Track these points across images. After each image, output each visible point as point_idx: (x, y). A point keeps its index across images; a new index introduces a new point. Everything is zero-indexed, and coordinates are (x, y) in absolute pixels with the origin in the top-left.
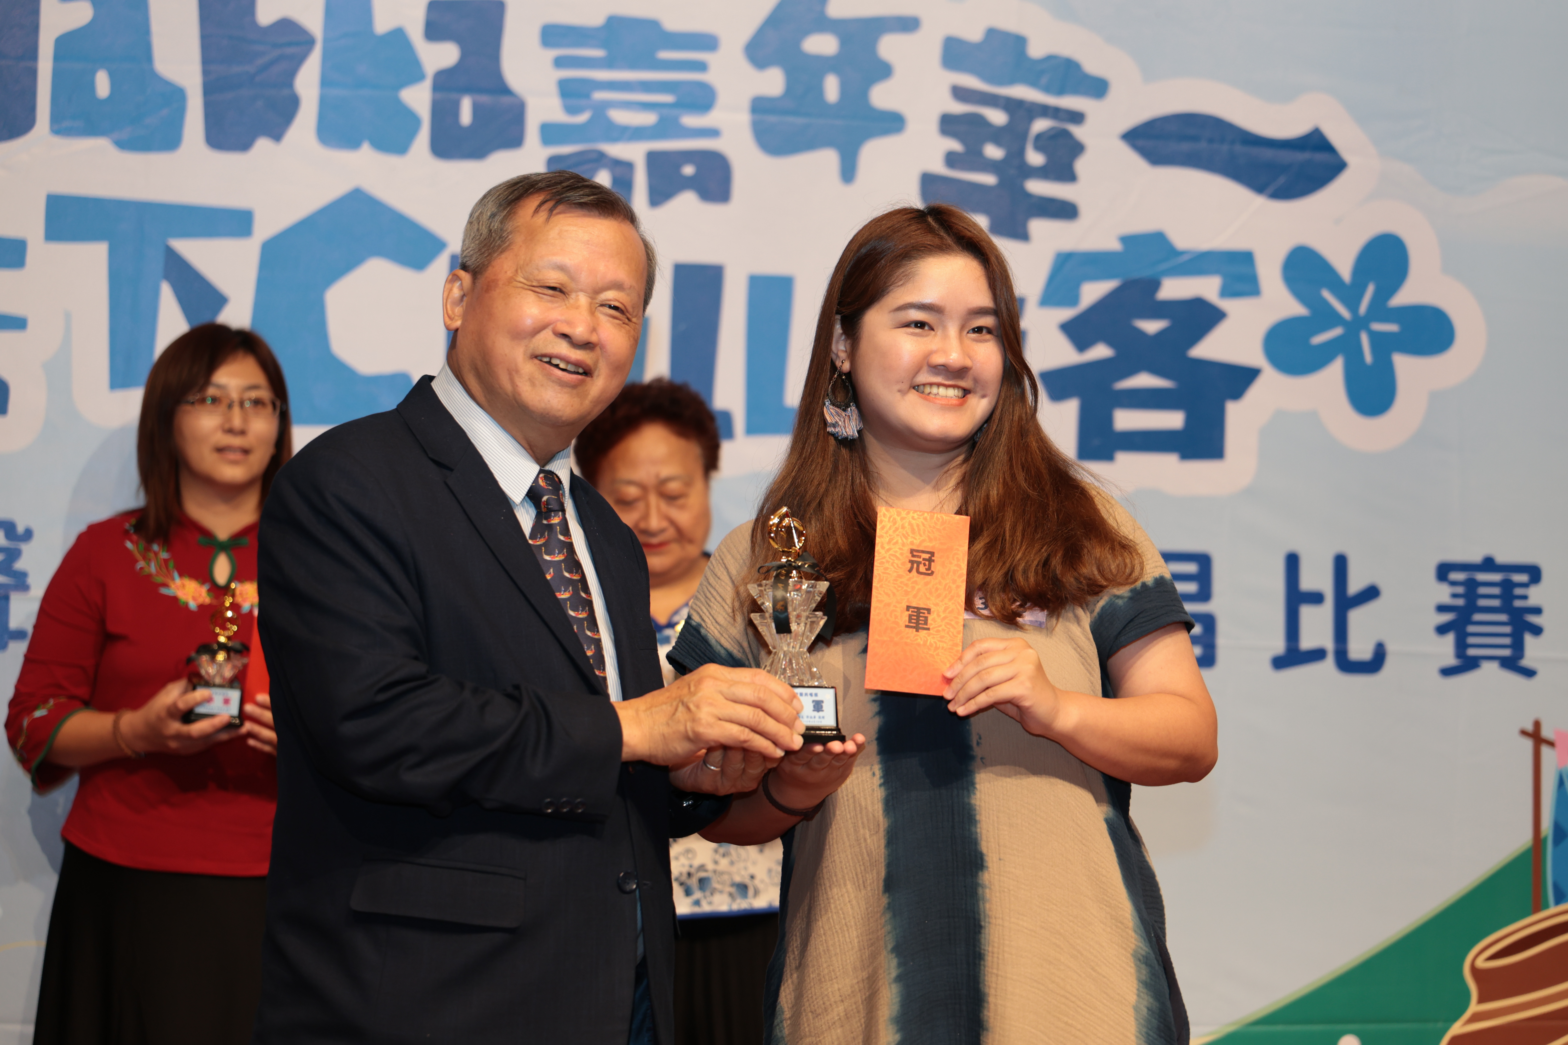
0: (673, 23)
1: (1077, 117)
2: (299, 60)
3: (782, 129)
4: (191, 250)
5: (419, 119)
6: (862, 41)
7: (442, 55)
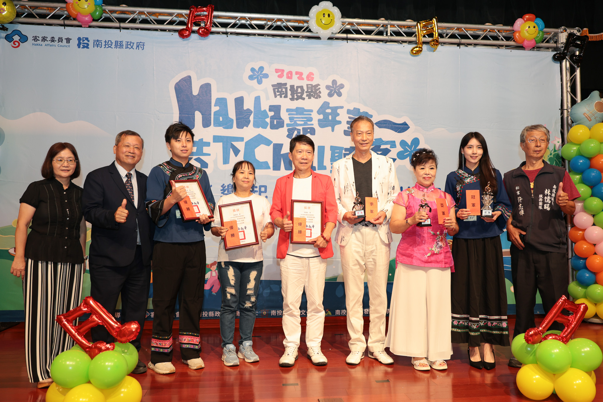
0: (306, 108)
2: (250, 115)
3: (323, 124)
4: (235, 143)
5: (268, 123)
6: (335, 110)
7: (271, 114)
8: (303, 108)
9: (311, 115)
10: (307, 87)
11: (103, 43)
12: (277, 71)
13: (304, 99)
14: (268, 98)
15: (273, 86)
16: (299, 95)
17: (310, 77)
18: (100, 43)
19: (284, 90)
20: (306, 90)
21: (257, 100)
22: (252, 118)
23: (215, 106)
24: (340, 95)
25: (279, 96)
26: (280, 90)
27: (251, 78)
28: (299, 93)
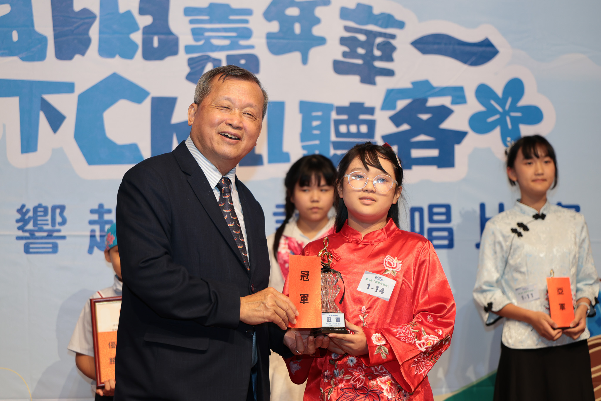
0: (235, 5)
1: (393, 37)
2: (90, 24)
3: (278, 45)
4: (50, 99)
5: (138, 46)
6: (308, 10)
7: (145, 21)
8: (227, 6)
9: (246, 22)
22: (94, 32)
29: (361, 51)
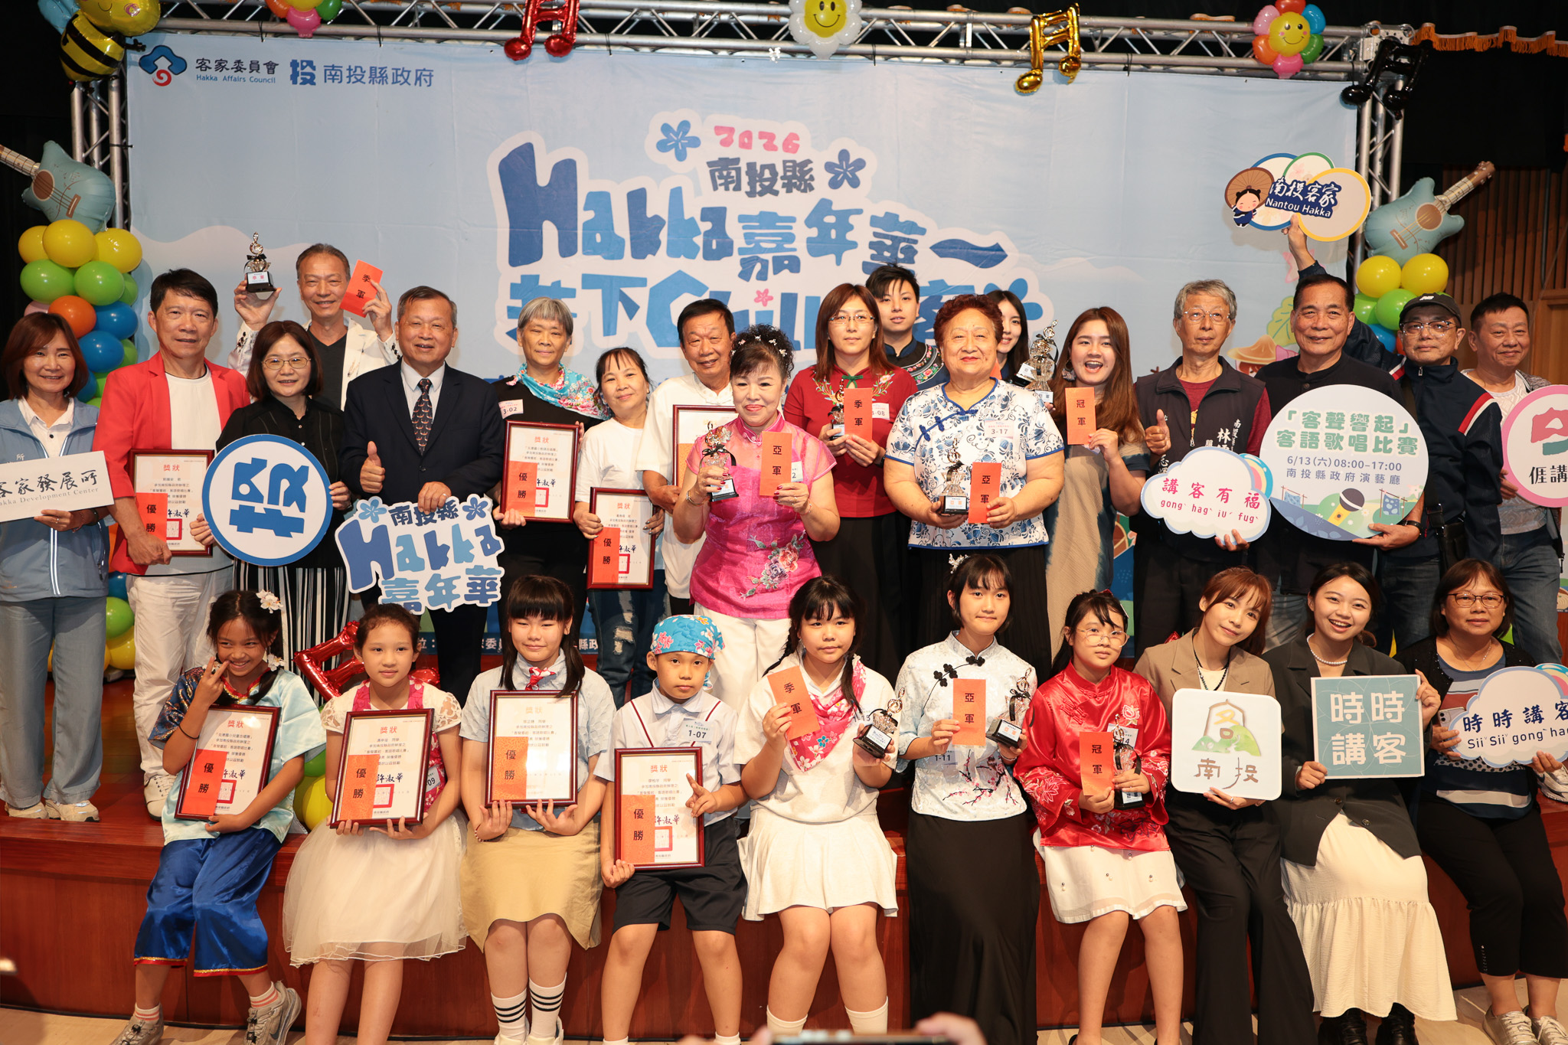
0: (781, 214)
1: (915, 242)
2: (660, 229)
3: (816, 248)
4: (627, 291)
5: (698, 248)
6: (844, 219)
7: (706, 226)
8: (775, 214)
10: (785, 167)
11: (346, 73)
12: (719, 130)
13: (776, 193)
14: (698, 192)
15: (710, 164)
16: (767, 184)
17: (791, 143)
18: (339, 73)
19: (733, 173)
20: (781, 172)
21: (676, 195)
22: (663, 236)
23: (586, 209)
24: (855, 183)
25: (723, 187)
26: (725, 173)
27: (662, 146)
28: (767, 180)
29: (887, 254)
